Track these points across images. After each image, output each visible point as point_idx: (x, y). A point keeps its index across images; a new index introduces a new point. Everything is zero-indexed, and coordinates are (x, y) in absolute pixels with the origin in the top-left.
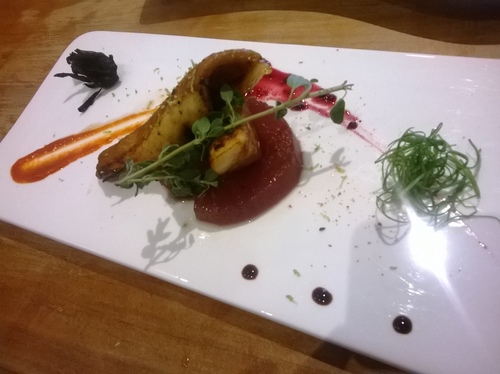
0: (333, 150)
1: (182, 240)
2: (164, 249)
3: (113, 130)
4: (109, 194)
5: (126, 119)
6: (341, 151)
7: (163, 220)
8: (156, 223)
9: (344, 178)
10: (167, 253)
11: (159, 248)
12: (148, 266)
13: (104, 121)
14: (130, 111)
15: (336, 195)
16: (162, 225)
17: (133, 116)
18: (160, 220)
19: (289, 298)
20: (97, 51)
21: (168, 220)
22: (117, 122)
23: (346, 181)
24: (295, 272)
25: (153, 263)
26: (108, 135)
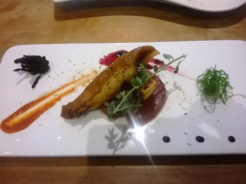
0: (173, 82)
1: (125, 136)
2: (118, 142)
3: (59, 93)
4: (74, 125)
5: (63, 87)
6: (175, 82)
7: (111, 129)
8: (108, 132)
9: (183, 92)
10: (121, 144)
11: (116, 142)
12: (114, 152)
13: (50, 90)
14: (64, 82)
15: (184, 99)
16: (111, 132)
17: (67, 85)
18: (109, 130)
19: (188, 144)
20: (36, 55)
21: (113, 129)
22: (59, 90)
23: (185, 93)
24: (185, 133)
25: (116, 150)
26: (57, 97)
